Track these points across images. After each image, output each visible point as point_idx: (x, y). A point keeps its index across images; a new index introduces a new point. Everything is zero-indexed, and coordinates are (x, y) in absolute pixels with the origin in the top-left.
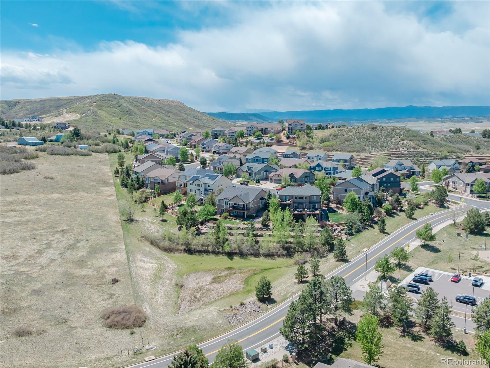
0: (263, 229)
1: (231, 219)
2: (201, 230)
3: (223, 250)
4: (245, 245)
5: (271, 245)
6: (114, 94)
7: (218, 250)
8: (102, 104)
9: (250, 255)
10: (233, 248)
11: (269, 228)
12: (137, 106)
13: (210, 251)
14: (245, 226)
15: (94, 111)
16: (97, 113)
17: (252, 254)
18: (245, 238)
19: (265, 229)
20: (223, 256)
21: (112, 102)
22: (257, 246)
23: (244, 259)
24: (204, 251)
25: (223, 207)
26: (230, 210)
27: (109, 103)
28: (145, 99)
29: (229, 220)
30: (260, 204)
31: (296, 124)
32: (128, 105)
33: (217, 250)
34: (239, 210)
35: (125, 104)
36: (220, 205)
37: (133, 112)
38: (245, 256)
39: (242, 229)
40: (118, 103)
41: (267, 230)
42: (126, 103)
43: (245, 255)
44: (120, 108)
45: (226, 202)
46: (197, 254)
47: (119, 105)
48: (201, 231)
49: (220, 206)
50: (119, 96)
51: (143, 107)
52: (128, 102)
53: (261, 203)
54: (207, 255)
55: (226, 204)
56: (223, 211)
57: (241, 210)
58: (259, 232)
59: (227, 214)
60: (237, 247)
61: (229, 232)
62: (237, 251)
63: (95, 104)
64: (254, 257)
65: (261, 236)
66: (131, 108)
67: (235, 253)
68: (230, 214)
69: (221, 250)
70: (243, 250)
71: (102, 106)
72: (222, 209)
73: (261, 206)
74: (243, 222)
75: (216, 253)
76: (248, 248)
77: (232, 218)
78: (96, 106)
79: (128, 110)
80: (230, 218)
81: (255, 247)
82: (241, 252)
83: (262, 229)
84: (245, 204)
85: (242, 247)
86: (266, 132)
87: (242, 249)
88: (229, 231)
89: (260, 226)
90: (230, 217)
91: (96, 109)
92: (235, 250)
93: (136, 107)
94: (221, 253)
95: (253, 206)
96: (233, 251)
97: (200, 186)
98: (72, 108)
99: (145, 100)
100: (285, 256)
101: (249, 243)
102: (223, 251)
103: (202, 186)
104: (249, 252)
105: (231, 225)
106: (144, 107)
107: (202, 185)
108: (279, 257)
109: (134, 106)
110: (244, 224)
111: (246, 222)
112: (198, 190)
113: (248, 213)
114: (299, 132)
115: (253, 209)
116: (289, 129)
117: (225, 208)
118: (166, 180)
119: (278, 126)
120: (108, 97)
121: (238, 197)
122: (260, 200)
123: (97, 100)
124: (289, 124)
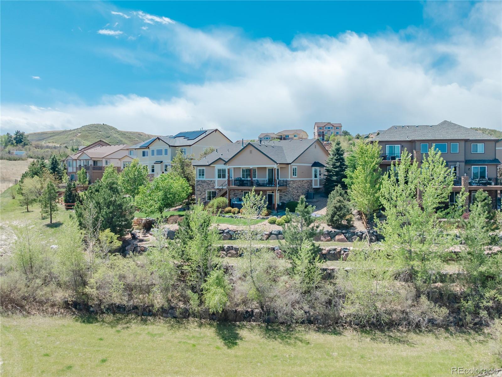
0: (337, 237)
1: (235, 213)
2: (142, 241)
3: (201, 302)
4: (281, 284)
5: (377, 286)
6: (103, 124)
7: (185, 303)
8: (87, 134)
9: (303, 323)
10: (238, 298)
11: (354, 234)
12: (130, 138)
13: (157, 306)
14: (275, 228)
15: (77, 140)
16: (81, 143)
17: (309, 321)
18: (283, 264)
19: (342, 237)
20: (201, 325)
21: (100, 133)
22: (330, 288)
23: (282, 338)
24: (136, 307)
25: (213, 187)
26: (230, 190)
27: (96, 134)
28: (142, 134)
29: (227, 215)
30: (313, 178)
32: (119, 137)
33: (181, 305)
34: (259, 185)
35: (115, 135)
36: (204, 182)
37: (124, 143)
38: (283, 328)
39: (267, 239)
40: (107, 133)
41: (349, 239)
42: (117, 135)
43: (282, 323)
44: (109, 139)
45: (219, 171)
46: (109, 318)
47: (108, 136)
48: (139, 244)
49: (205, 185)
50: (109, 127)
51: (136, 139)
52: (119, 133)
53: (316, 176)
54: (145, 321)
55: (219, 177)
56: (213, 195)
57: (263, 185)
58: (326, 246)
59: (225, 200)
60: (252, 292)
61: (226, 246)
62: (254, 306)
63: (79, 134)
64: (318, 330)
65: (335, 256)
66: (122, 139)
67: (248, 316)
68: (230, 200)
69: (194, 304)
70: (273, 304)
71: (87, 136)
72: (210, 193)
73: (316, 185)
74: (271, 218)
75: (177, 313)
76: (297, 296)
77: (236, 209)
78: (79, 137)
79: (118, 141)
80: (229, 212)
81: (318, 293)
82: (268, 312)
83: (331, 236)
84: (275, 166)
85: (271, 295)
87: (272, 299)
88: (226, 244)
89: (326, 227)
90: (230, 208)
91: (79, 139)
92: (245, 302)
94: (195, 316)
95: (295, 178)
96: (240, 309)
97: (164, 152)
98: (53, 139)
99: (141, 135)
100: (438, 326)
101: (298, 278)
102: (203, 307)
103: (166, 153)
104: (299, 313)
105: (232, 227)
107: (166, 150)
108: (415, 333)
109: (126, 138)
110: (273, 222)
111: (279, 219)
112: (157, 162)
113: (283, 197)
114: (334, 137)
115: (294, 185)
116: (319, 135)
117: (216, 187)
118: (104, 161)
119: (302, 133)
120: (95, 127)
121: (251, 148)
122: (314, 168)
123: (83, 130)
124: (319, 128)
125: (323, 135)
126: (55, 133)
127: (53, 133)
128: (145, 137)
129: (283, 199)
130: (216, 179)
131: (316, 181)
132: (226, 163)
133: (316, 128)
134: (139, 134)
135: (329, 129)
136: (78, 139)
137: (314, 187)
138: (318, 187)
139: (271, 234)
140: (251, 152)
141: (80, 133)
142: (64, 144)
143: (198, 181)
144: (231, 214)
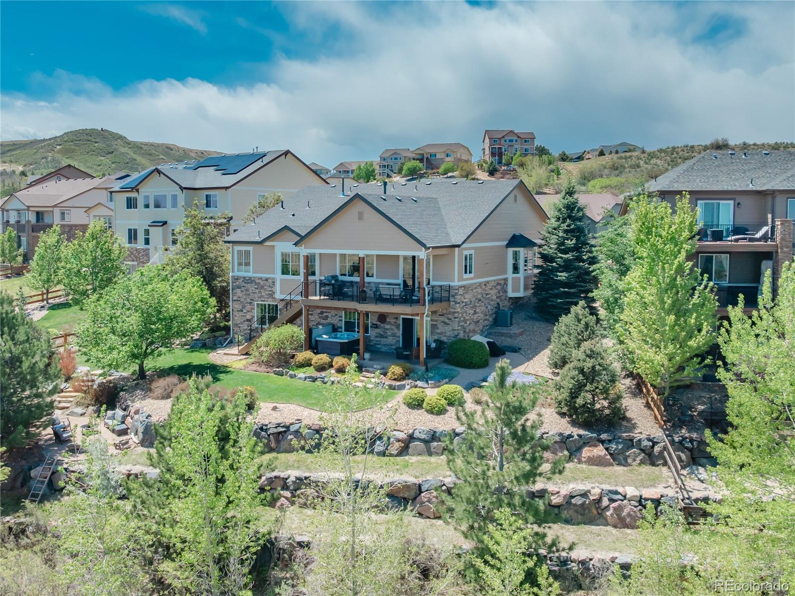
0: (586, 452)
1: (321, 368)
6: (102, 129)
8: (73, 147)
12: (150, 155)
14: (422, 423)
15: (54, 159)
16: (60, 163)
19: (599, 451)
21: (96, 145)
25: (271, 295)
26: (310, 308)
27: (89, 147)
28: (172, 147)
29: (301, 373)
30: (510, 275)
31: (511, 141)
32: (130, 152)
34: (380, 299)
35: (123, 150)
36: (249, 281)
37: (138, 164)
40: (108, 146)
41: (619, 458)
42: (127, 148)
44: (110, 156)
45: (285, 257)
47: (110, 151)
48: (67, 462)
49: (252, 288)
50: (111, 134)
51: (161, 156)
52: (130, 146)
53: (516, 269)
55: (285, 271)
56: (270, 316)
57: (391, 300)
58: (560, 481)
59: (297, 331)
63: (58, 147)
65: (585, 511)
66: (134, 156)
68: (309, 332)
71: (73, 151)
72: (263, 308)
73: (516, 289)
74: (409, 391)
77: (324, 358)
78: (59, 152)
79: (127, 160)
80: (307, 364)
83: (569, 448)
84: (422, 254)
86: (432, 164)
89: (555, 422)
90: (308, 354)
91: (58, 156)
93: (148, 157)
95: (469, 279)
97: (169, 202)
98: (12, 155)
99: (171, 150)
103: (175, 205)
105: (310, 416)
106: (163, 157)
107: (174, 197)
109: (143, 155)
110: (416, 404)
111: (432, 393)
112: (155, 224)
113: (439, 326)
114: (521, 158)
115: (468, 297)
116: (493, 154)
117: (278, 296)
118: (57, 212)
119: (462, 150)
120: (87, 135)
121: (360, 206)
122: (511, 251)
123: (65, 139)
124: (493, 141)
125: (500, 155)
126: (16, 145)
127: (14, 144)
128: (178, 153)
129: (438, 331)
130: (278, 276)
131: (516, 281)
132: (301, 240)
133: (487, 140)
134: (167, 148)
135: (511, 143)
136: (56, 155)
137: (511, 294)
138: (521, 294)
139: (411, 437)
140: (361, 216)
141: (60, 145)
142: (31, 164)
143: (236, 279)
144: (310, 371)
